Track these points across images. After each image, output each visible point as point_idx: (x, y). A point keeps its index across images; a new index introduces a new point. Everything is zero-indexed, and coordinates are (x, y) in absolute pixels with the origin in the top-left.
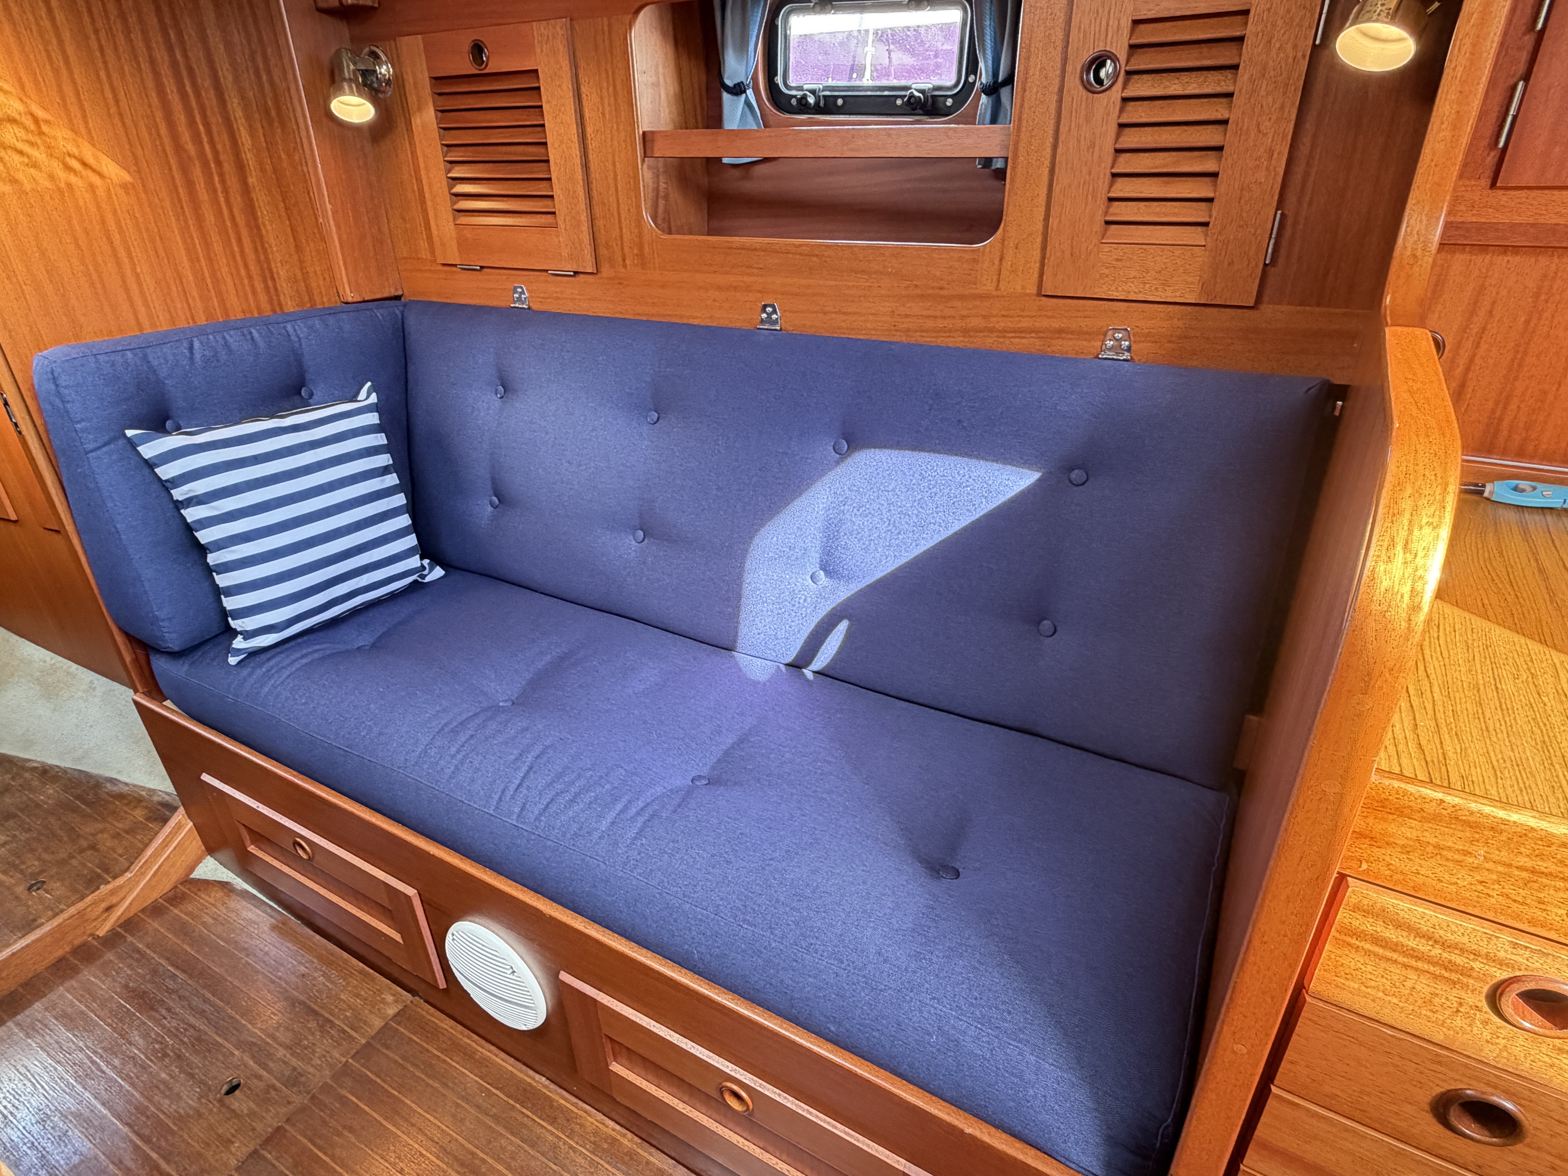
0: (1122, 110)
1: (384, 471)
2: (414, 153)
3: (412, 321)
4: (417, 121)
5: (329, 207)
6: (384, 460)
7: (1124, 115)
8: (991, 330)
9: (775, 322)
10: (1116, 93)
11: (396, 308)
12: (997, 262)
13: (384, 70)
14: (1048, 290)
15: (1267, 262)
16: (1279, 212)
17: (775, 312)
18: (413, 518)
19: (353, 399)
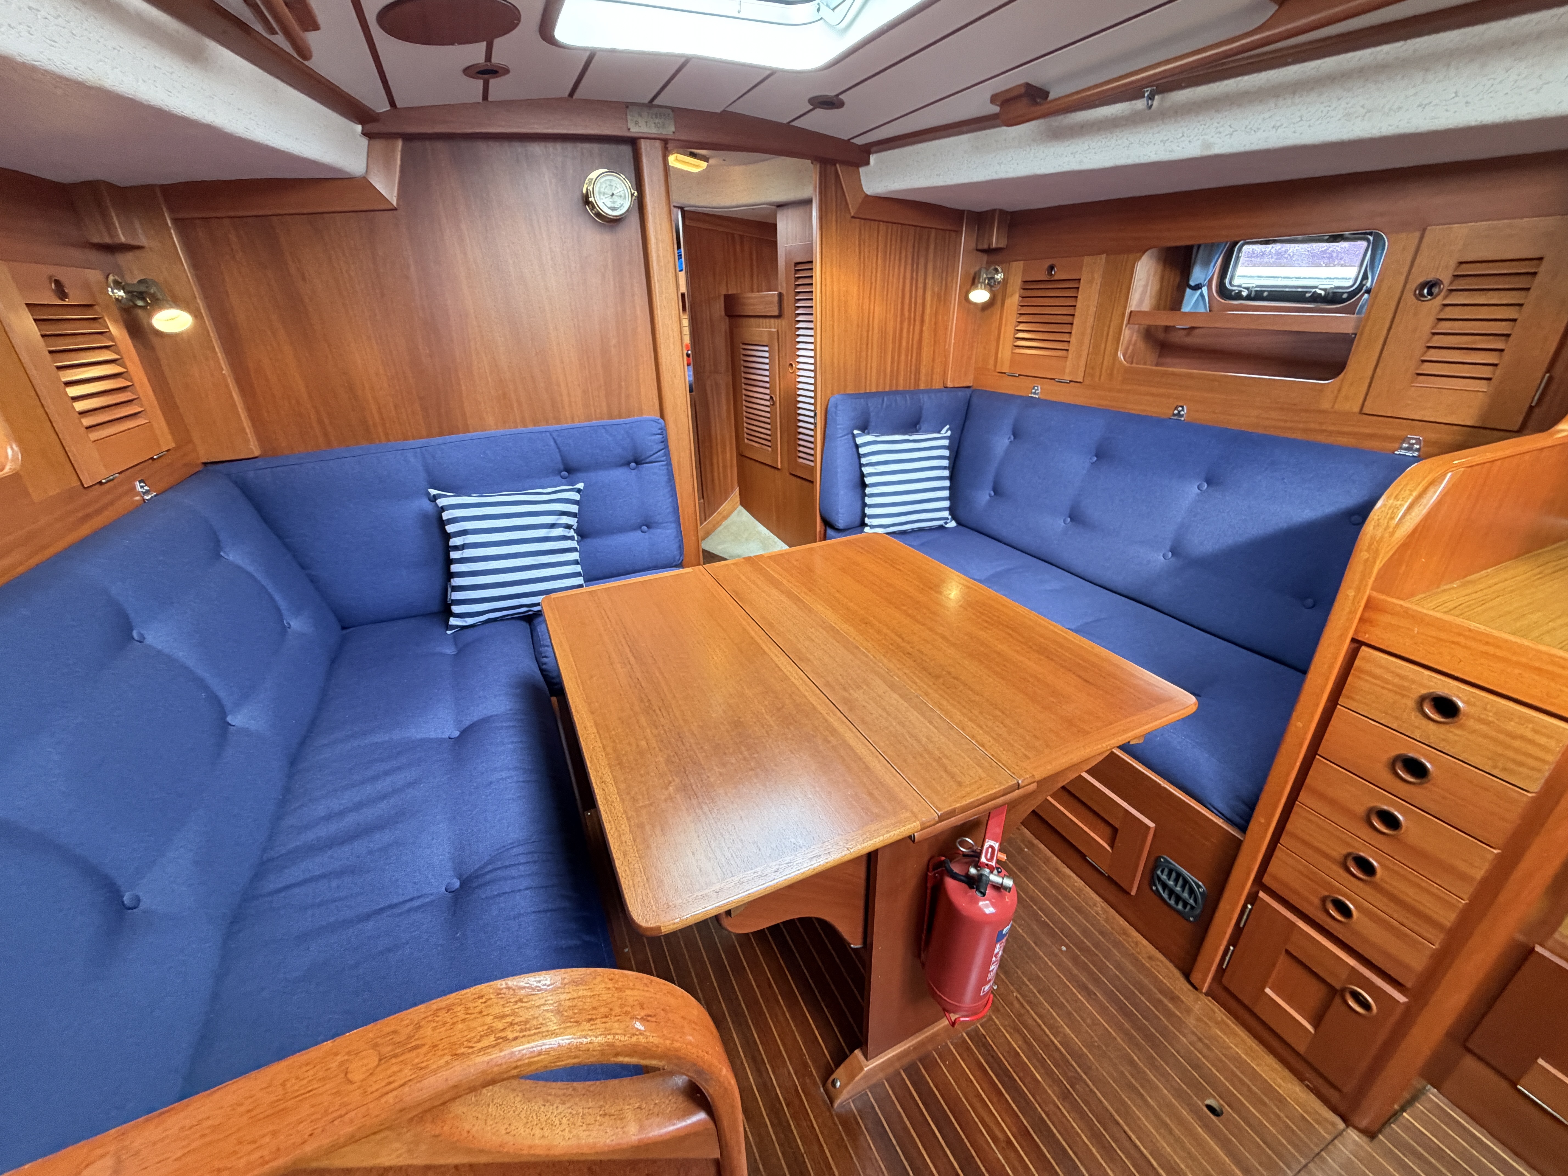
0: (1441, 310)
1: (944, 468)
2: (1001, 318)
3: (975, 400)
4: (1008, 302)
5: (953, 341)
6: (946, 463)
7: (1442, 313)
8: (1323, 431)
9: (1182, 416)
10: (1438, 301)
11: (968, 392)
12: (1336, 392)
13: (999, 277)
14: (1366, 410)
15: (1533, 404)
16: (1548, 375)
17: (1183, 410)
18: (950, 494)
19: (939, 432)
